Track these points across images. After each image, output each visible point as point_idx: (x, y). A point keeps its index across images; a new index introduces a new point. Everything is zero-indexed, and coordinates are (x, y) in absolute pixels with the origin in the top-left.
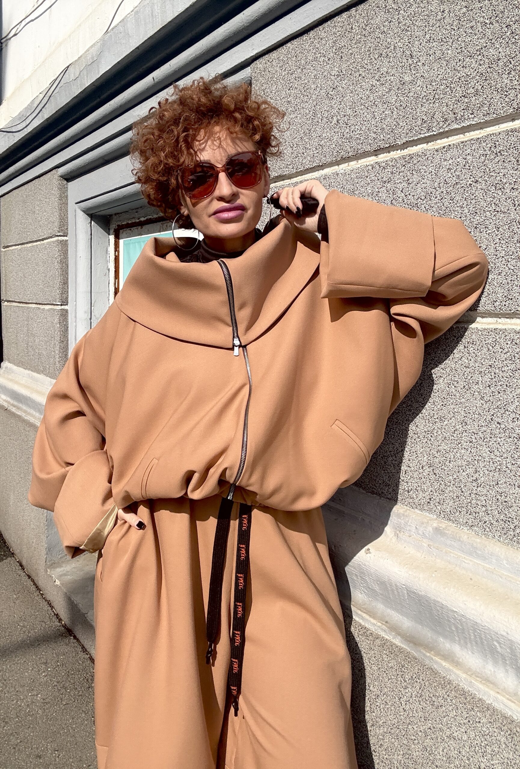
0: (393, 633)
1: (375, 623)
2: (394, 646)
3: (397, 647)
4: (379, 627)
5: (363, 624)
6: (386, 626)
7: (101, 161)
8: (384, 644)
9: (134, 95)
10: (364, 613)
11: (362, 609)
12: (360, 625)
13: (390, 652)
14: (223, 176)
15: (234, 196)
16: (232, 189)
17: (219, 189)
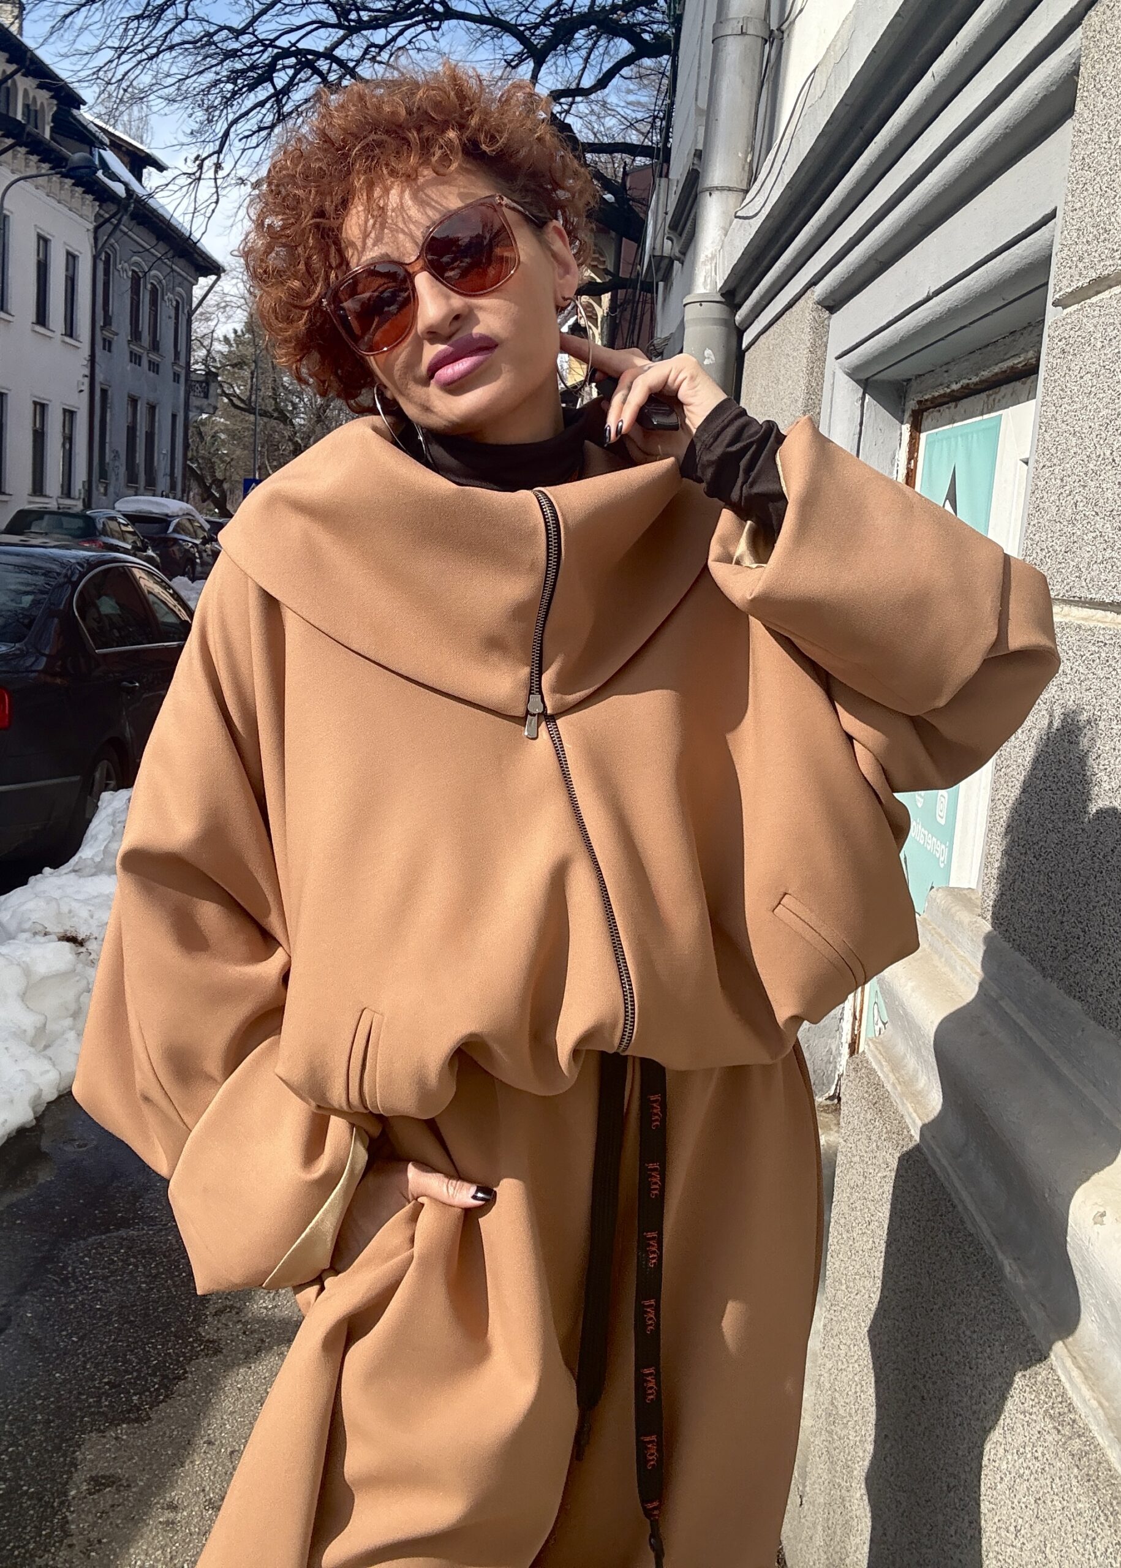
1: (1088, 1397)
2: (1105, 1464)
4: (1092, 1409)
9: (908, 117)
12: (1064, 1394)
13: (1088, 1475)
14: (423, 282)
15: (459, 319)
16: (450, 306)
17: (421, 314)
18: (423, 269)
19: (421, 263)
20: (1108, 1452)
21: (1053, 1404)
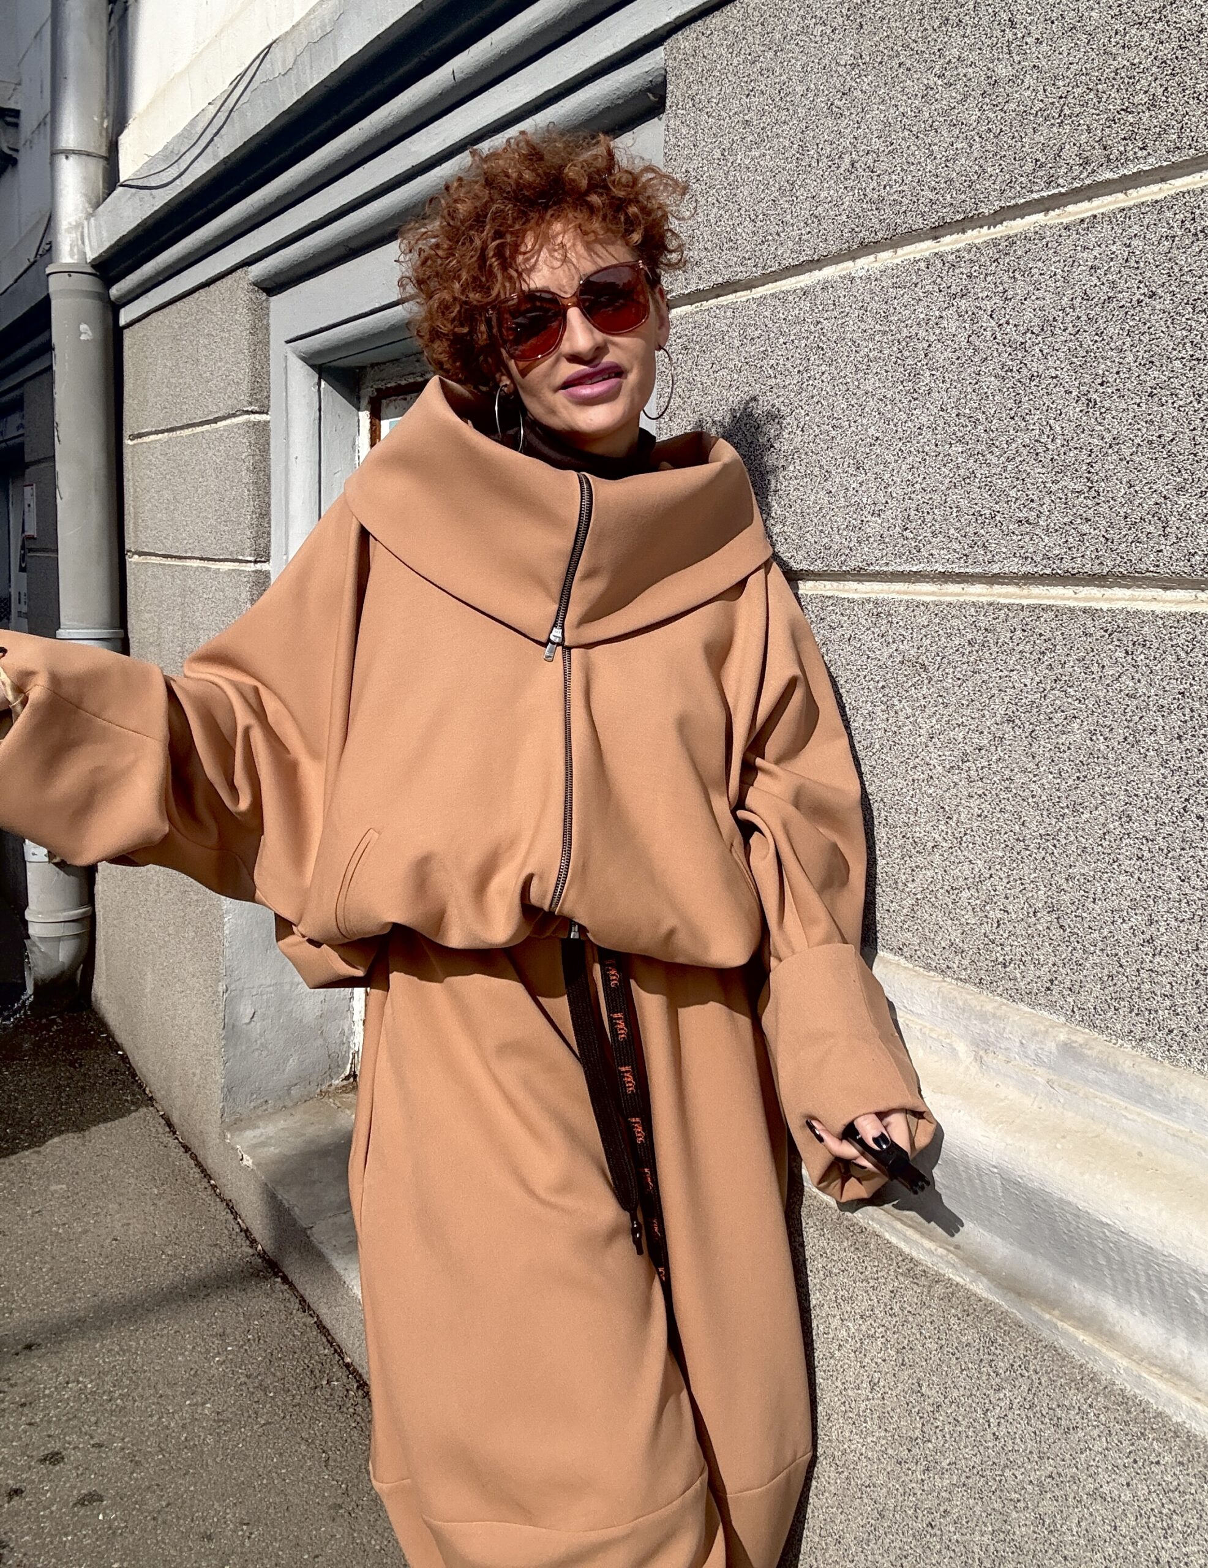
0: (972, 1271)
1: (933, 1248)
2: (973, 1298)
3: (980, 1300)
4: (941, 1257)
5: (906, 1249)
6: (957, 1256)
7: (342, 251)
8: (952, 1294)
9: (413, 108)
10: (910, 1226)
11: (904, 1219)
12: (901, 1253)
13: (964, 1311)
14: (574, 315)
15: (600, 350)
16: (594, 339)
17: (568, 339)
18: (574, 305)
19: (575, 299)
20: (973, 1287)
21: (897, 1263)
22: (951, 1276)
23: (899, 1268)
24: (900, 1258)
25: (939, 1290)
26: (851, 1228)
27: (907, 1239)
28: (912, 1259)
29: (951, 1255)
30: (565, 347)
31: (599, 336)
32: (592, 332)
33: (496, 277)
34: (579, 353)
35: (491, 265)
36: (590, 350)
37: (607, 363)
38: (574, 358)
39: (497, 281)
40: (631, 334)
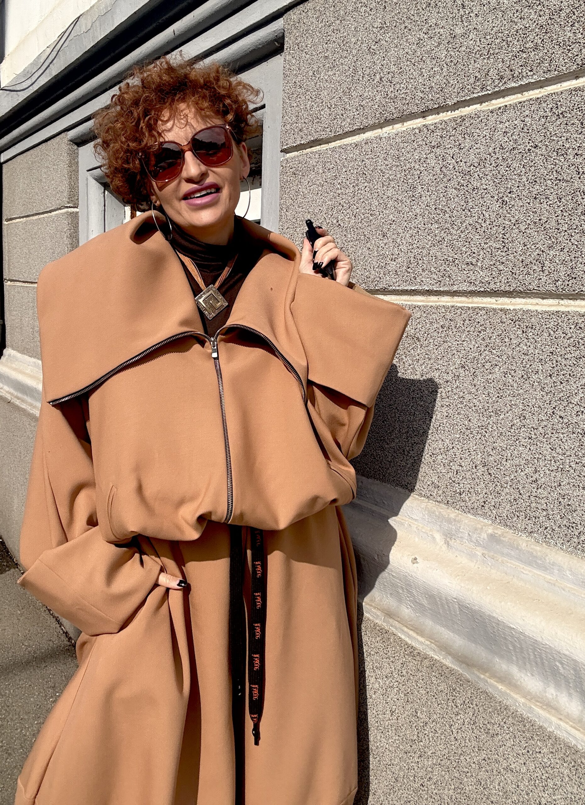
0: (443, 653)
2: (444, 667)
3: (448, 668)
5: (409, 642)
6: (436, 645)
8: (433, 665)
10: (411, 630)
11: (409, 626)
12: (406, 643)
14: (189, 156)
15: (204, 175)
16: (200, 169)
17: (186, 170)
18: (189, 150)
19: (189, 147)
22: (433, 656)
23: (406, 651)
24: (406, 646)
25: (426, 663)
26: (381, 631)
27: (409, 636)
28: (412, 647)
29: (433, 645)
30: (184, 174)
31: (203, 168)
32: (199, 165)
33: (145, 134)
34: (192, 177)
35: (142, 128)
36: (198, 175)
37: (208, 183)
38: (190, 180)
39: (145, 137)
40: (223, 166)
